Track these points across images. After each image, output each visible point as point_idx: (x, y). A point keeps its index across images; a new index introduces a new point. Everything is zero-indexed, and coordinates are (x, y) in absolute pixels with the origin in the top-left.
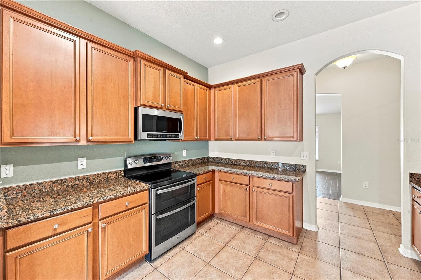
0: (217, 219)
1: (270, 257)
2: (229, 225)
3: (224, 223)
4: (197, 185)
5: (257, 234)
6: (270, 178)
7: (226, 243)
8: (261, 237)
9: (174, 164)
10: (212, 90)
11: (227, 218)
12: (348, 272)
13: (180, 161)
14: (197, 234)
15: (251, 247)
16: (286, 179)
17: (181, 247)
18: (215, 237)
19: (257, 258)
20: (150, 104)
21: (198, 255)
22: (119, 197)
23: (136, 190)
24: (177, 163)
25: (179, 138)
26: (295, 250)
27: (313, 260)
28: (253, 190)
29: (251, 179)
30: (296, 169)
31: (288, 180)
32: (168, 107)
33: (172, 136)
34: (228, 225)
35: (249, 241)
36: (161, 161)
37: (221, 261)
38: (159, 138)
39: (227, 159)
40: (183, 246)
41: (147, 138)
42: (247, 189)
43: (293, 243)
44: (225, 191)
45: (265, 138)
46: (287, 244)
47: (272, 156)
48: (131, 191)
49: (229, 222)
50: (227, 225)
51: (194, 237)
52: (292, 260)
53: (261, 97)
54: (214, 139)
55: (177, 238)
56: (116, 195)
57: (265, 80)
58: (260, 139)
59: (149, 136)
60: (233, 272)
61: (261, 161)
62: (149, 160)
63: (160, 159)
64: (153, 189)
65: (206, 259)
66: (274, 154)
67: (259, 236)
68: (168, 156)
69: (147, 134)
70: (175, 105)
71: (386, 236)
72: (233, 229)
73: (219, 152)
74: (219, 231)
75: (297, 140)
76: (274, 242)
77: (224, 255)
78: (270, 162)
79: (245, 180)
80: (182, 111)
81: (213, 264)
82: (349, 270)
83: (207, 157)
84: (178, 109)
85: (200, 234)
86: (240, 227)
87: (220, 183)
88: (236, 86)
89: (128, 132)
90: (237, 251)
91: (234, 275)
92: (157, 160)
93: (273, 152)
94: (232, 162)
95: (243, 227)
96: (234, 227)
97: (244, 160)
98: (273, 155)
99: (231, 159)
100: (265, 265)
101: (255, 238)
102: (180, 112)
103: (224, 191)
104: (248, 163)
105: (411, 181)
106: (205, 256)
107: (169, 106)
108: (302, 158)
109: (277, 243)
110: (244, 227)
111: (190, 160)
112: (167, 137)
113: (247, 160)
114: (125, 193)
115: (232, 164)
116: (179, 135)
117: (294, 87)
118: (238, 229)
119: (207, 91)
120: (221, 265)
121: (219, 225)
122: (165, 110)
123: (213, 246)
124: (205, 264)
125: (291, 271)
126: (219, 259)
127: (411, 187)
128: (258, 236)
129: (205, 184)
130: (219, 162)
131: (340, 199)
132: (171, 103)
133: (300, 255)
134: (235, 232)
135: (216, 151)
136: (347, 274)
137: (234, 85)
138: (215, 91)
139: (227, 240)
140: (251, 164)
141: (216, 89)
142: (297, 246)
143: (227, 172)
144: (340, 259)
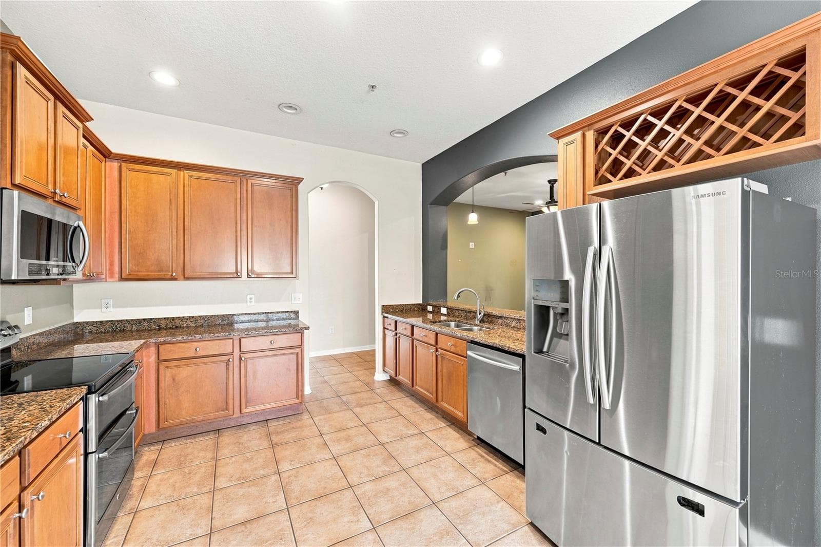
1: (288, 437)
3: (173, 443)
6: (271, 334)
7: (213, 459)
8: (257, 427)
10: (107, 163)
11: (174, 434)
15: (257, 442)
16: (294, 330)
17: (127, 513)
18: (183, 465)
19: (273, 446)
20: (34, 187)
21: (183, 497)
26: (306, 417)
27: (327, 416)
28: (241, 359)
29: (236, 342)
30: (286, 318)
34: (186, 442)
35: (245, 439)
37: (232, 476)
39: (144, 320)
40: (132, 509)
41: (29, 275)
42: (231, 360)
43: (298, 414)
44: (176, 379)
45: (249, 275)
46: (293, 417)
47: (249, 304)
49: (183, 438)
50: (182, 442)
52: (311, 426)
54: (117, 276)
57: (247, 182)
58: (240, 276)
60: (262, 472)
61: (229, 315)
65: (206, 489)
66: (253, 300)
68: (11, 325)
69: (29, 264)
70: (70, 193)
71: (361, 372)
72: (204, 441)
73: (113, 307)
74: (180, 455)
75: (296, 277)
76: (277, 423)
77: (226, 469)
78: (246, 314)
79: (225, 346)
80: (76, 209)
81: (224, 486)
82: (357, 407)
85: (143, 479)
87: (161, 367)
90: (242, 455)
91: (267, 473)
93: (251, 296)
94: (158, 326)
96: (200, 439)
97: (193, 317)
98: (250, 302)
100: (290, 445)
101: (249, 432)
102: (74, 210)
103: (173, 379)
104: (201, 322)
105: (382, 313)
106: (199, 489)
107: (65, 195)
108: (293, 302)
109: (282, 423)
110: (220, 430)
111: (43, 333)
115: (160, 329)
118: (211, 437)
119: (103, 163)
120: (237, 480)
121: (166, 451)
123: (194, 475)
124: (211, 495)
125: (318, 434)
126: (226, 478)
127: (383, 317)
128: (252, 428)
130: (114, 329)
133: (314, 418)
134: (210, 442)
135: (103, 304)
136: (357, 410)
137: (180, 170)
138: (120, 167)
139: (210, 455)
140: (209, 321)
141: (124, 166)
142: (304, 414)
143: (182, 341)
144: (346, 403)
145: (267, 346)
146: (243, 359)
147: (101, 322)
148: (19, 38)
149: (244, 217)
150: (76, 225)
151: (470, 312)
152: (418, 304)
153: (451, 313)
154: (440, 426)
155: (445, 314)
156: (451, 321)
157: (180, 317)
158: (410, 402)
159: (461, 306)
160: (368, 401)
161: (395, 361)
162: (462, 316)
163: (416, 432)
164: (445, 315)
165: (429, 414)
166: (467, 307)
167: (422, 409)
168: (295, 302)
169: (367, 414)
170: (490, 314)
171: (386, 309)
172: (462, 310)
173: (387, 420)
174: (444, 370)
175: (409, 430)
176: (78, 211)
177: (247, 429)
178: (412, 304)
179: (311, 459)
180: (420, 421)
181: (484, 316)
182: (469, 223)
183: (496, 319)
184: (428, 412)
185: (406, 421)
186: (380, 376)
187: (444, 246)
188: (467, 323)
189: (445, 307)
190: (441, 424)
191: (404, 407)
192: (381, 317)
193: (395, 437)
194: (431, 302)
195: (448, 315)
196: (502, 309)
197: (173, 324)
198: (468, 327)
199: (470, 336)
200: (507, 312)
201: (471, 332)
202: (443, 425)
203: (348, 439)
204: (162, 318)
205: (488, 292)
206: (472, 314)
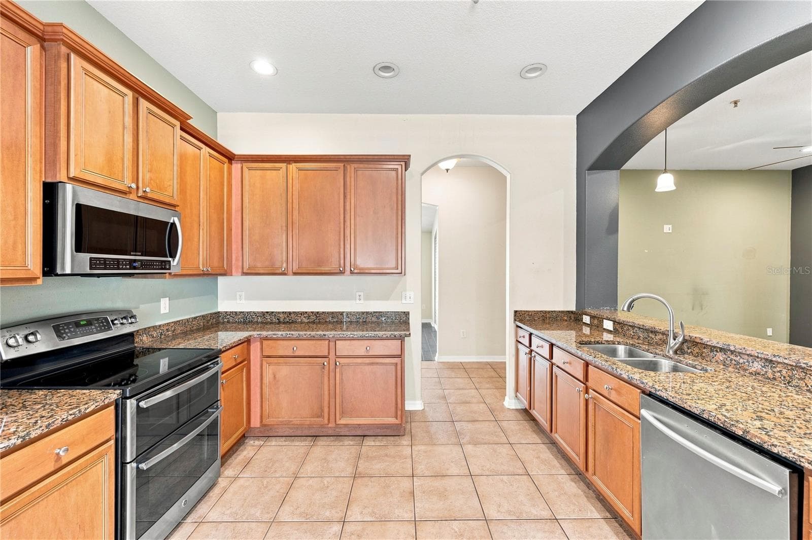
0: (254, 440)
1: (376, 467)
2: (287, 443)
3: (274, 442)
4: (223, 373)
5: (343, 441)
6: (367, 338)
7: (294, 474)
8: (352, 443)
9: (140, 335)
10: (233, 165)
11: (277, 432)
12: (469, 446)
13: (153, 327)
14: (222, 482)
15: (342, 464)
16: (392, 336)
17: (194, 521)
18: (266, 473)
19: (356, 476)
20: (99, 181)
21: (244, 518)
22: (35, 437)
23: (86, 409)
24: (146, 330)
25: (169, 269)
26: (405, 443)
27: (429, 448)
28: (336, 364)
29: (332, 344)
30: (395, 319)
31: (395, 336)
32: (145, 192)
33: (153, 265)
34: (284, 443)
35: (333, 457)
36: (109, 328)
37: (298, 507)
38: (122, 269)
39: (267, 312)
40: (200, 517)
41: (90, 269)
42: (325, 363)
43: (399, 436)
44: (277, 376)
45: (351, 270)
46: (392, 438)
47: (358, 301)
48: (71, 415)
49: (284, 438)
50: (280, 443)
51: (216, 491)
52: (406, 458)
53: (345, 197)
54: (240, 270)
55: (183, 503)
56: (28, 434)
57: (351, 168)
58: (343, 272)
59: (95, 264)
60: (328, 514)
61: (338, 312)
62: (72, 330)
63: (106, 325)
64: (130, 398)
65: (267, 517)
66: (362, 297)
67: (348, 442)
68: (128, 315)
69: (91, 259)
70: (160, 189)
71: (490, 391)
72: (298, 447)
73: (246, 299)
74: (271, 459)
75: (401, 273)
76: (373, 443)
77: (299, 495)
78: (354, 312)
79: (321, 348)
80: (174, 206)
81: (285, 519)
82: (470, 443)
83: (216, 313)
84: (167, 200)
85: (229, 479)
86: (310, 438)
87: (264, 363)
88: (293, 167)
89: (25, 253)
90: (320, 479)
91: (332, 517)
92: (96, 328)
93: (360, 293)
94: (278, 319)
95: (315, 438)
96: (297, 444)
97: (306, 312)
98: (360, 299)
99: (276, 312)
100: (373, 481)
101: (341, 447)
102: (171, 206)
103: (275, 376)
104: (313, 318)
105: (515, 320)
106: (262, 513)
107: (148, 190)
108: (404, 301)
109: (378, 443)
110: (317, 436)
111: (179, 321)
112: (142, 266)
113: (312, 312)
114: (53, 422)
115: (279, 322)
116: (170, 261)
117: (397, 189)
118: (307, 443)
119: (226, 165)
120: (301, 515)
121: (264, 450)
122: (136, 199)
123: (269, 490)
124: (267, 527)
125: (410, 472)
126: (293, 506)
127: (515, 326)
128: (346, 443)
129: (235, 370)
130: (245, 320)
131: (436, 358)
132: (152, 182)
133: (413, 447)
134: (302, 450)
135: (238, 297)
136: (469, 448)
137: (290, 164)
138: (242, 167)
139: (293, 468)
140: (320, 318)
141: (245, 165)
142: (406, 437)
143: (282, 339)
144: (458, 434)
145: (362, 352)
146: (338, 364)
147: (236, 312)
148: (61, 25)
149: (348, 206)
150: (172, 221)
151: (655, 332)
152: (568, 311)
153: (620, 330)
154: (589, 515)
155: (611, 331)
156: (619, 343)
157: (295, 312)
158: (546, 453)
159: (639, 321)
160: (487, 437)
161: (528, 389)
162: (639, 337)
163: (546, 514)
164: (609, 332)
165: (573, 484)
166: (649, 323)
167: (563, 472)
168: (405, 302)
169: (480, 458)
170: (698, 341)
171: (520, 317)
172: (639, 328)
173: (505, 478)
174: (599, 428)
175: (534, 506)
176: (177, 207)
177: (341, 443)
178: (560, 311)
179: (387, 512)
180: (556, 493)
181: (682, 343)
182: (657, 190)
183: (712, 351)
184: (572, 480)
185: (533, 488)
186: (511, 402)
187: (613, 228)
188: (648, 351)
189: (609, 320)
190: (591, 512)
191: (535, 460)
192: (513, 326)
193: (509, 512)
194: (589, 310)
195: (615, 332)
196: (724, 333)
197: (290, 318)
198: (650, 357)
199: (649, 380)
200: (737, 341)
201: (652, 374)
202: (596, 515)
203: (442, 495)
204: (281, 312)
205: (699, 297)
206: (660, 336)
